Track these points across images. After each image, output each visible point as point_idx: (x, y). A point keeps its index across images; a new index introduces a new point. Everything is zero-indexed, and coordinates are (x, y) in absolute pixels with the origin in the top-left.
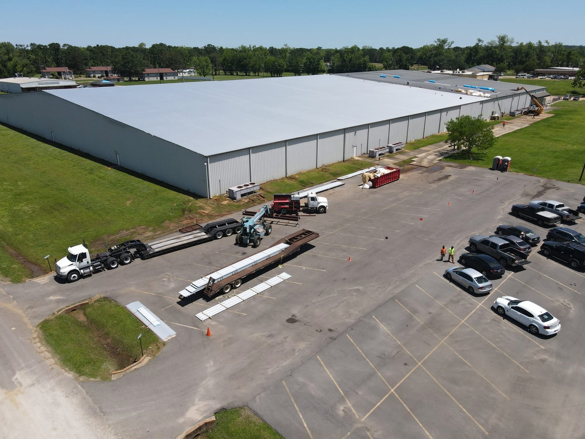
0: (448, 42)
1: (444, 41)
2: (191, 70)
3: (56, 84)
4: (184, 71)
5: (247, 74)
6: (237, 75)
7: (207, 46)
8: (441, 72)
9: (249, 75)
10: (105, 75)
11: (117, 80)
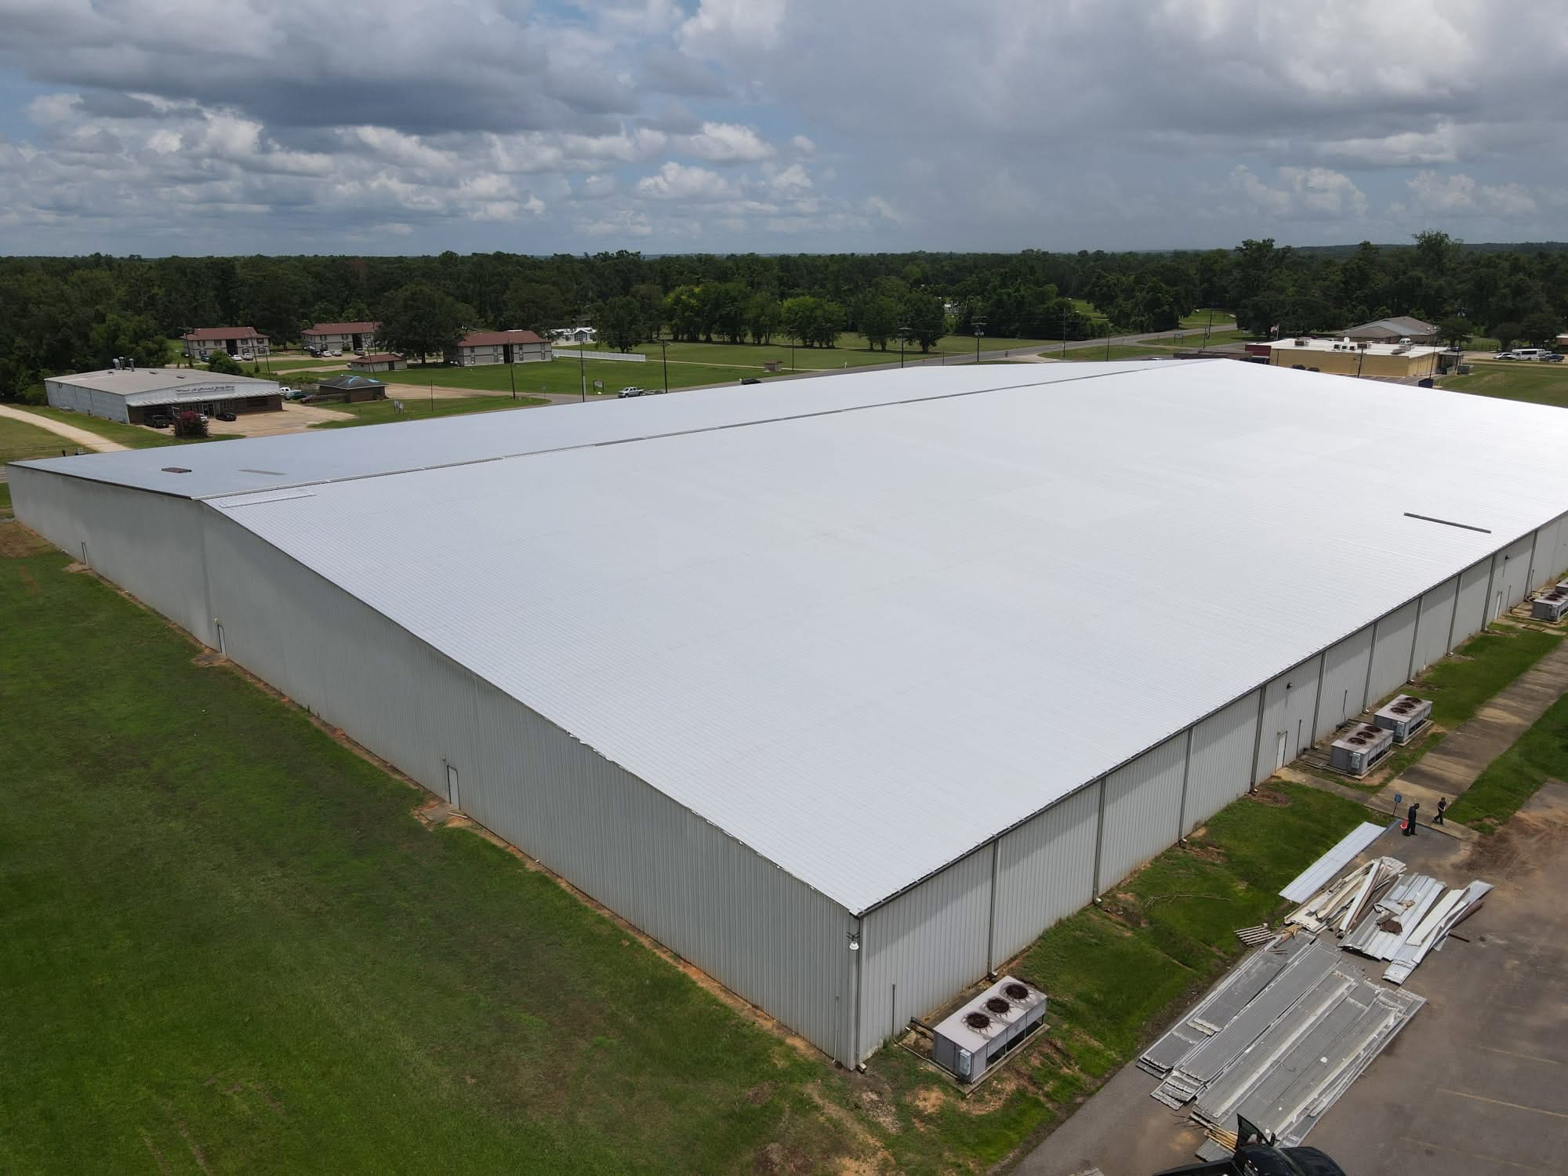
3: (226, 392)
4: (566, 333)
5: (735, 338)
6: (709, 340)
8: (1297, 344)
9: (742, 343)
10: (351, 345)
11: (387, 364)
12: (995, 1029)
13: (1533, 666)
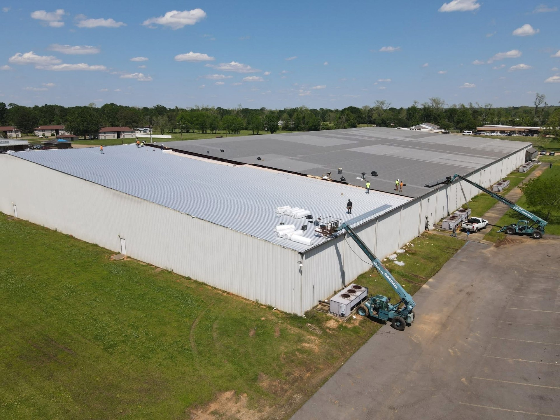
0: (386, 103)
1: (382, 103)
2: (147, 128)
3: (6, 143)
4: (140, 129)
7: (156, 106)
10: (55, 134)
11: (71, 138)
12: (352, 297)
13: (498, 203)
